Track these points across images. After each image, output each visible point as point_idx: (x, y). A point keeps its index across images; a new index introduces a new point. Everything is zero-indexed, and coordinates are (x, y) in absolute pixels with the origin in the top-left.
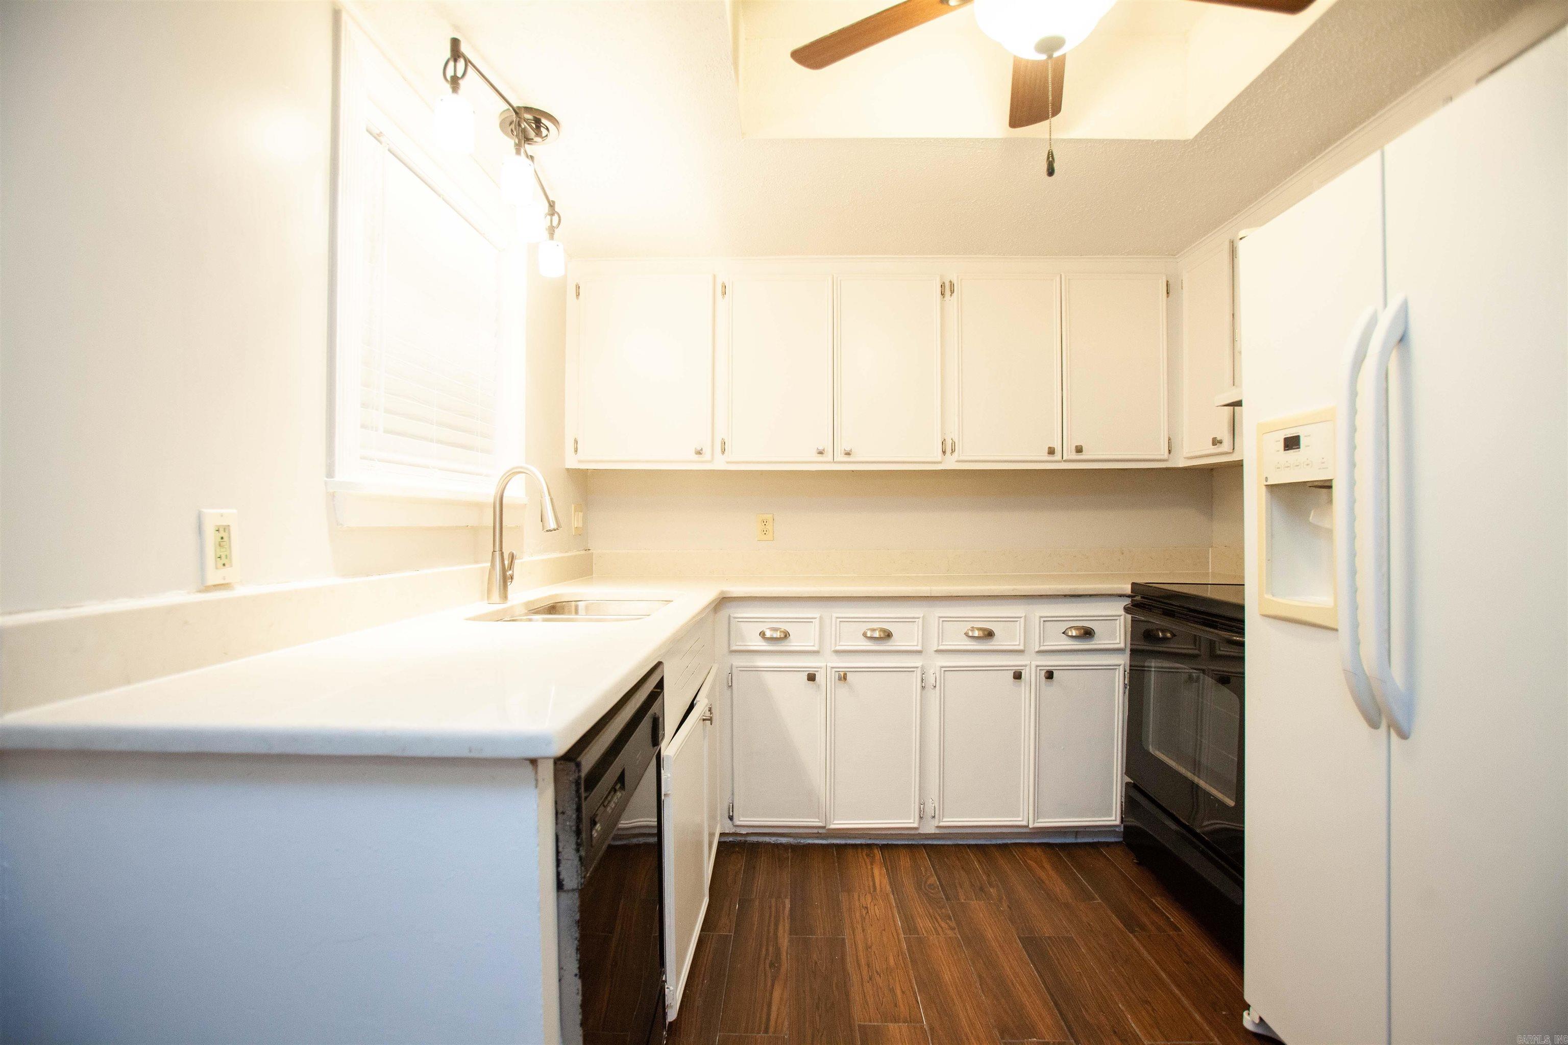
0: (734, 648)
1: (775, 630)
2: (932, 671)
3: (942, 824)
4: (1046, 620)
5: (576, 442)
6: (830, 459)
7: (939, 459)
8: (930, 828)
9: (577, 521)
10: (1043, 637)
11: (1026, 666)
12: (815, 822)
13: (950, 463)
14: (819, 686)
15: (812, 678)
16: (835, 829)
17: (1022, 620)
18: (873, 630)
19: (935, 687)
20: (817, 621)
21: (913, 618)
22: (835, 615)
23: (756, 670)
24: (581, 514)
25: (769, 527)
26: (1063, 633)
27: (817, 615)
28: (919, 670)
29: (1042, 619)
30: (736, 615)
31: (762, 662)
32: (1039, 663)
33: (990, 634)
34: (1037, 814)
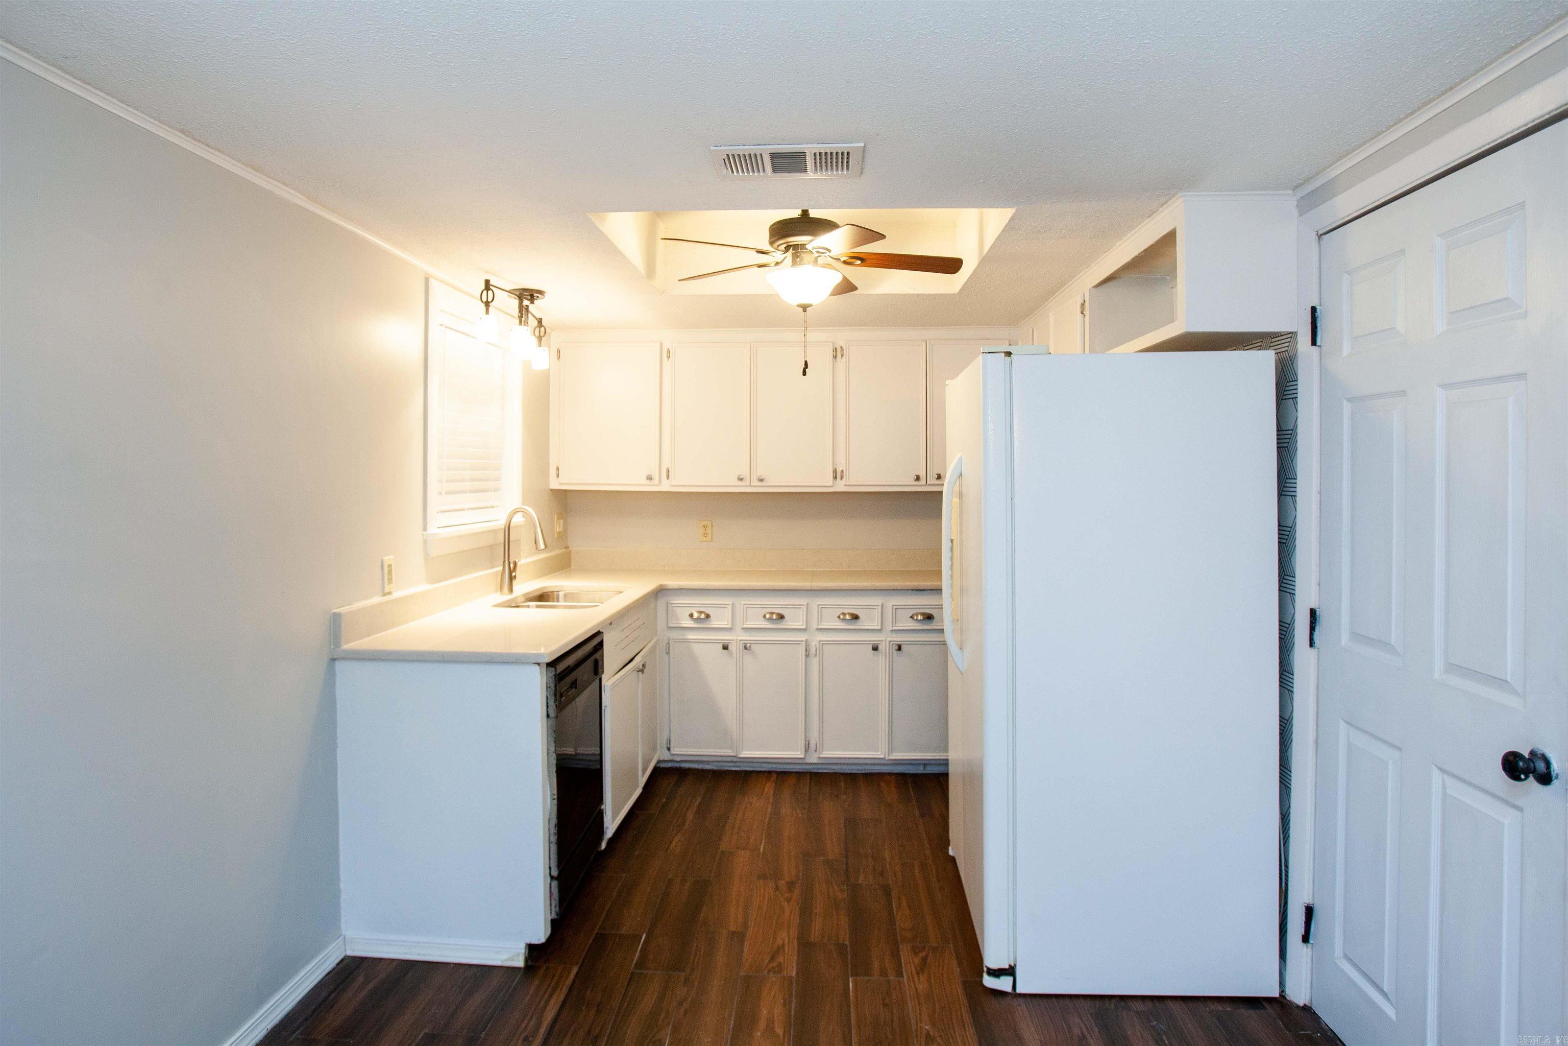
0: (671, 625)
1: (700, 612)
2: (814, 644)
3: (822, 756)
4: (896, 609)
5: (558, 469)
6: (748, 483)
7: (831, 484)
8: (813, 758)
9: (558, 528)
10: (895, 620)
11: (882, 641)
12: (729, 752)
13: (840, 487)
14: (731, 654)
15: (725, 648)
16: (744, 758)
17: (880, 608)
18: (772, 613)
19: (816, 655)
20: (730, 607)
21: (800, 605)
22: (743, 603)
23: (687, 641)
24: (562, 521)
25: (709, 531)
26: (911, 617)
27: (730, 603)
28: (804, 643)
29: (894, 607)
30: (672, 602)
31: (691, 636)
32: (891, 639)
33: (855, 617)
34: (891, 750)
